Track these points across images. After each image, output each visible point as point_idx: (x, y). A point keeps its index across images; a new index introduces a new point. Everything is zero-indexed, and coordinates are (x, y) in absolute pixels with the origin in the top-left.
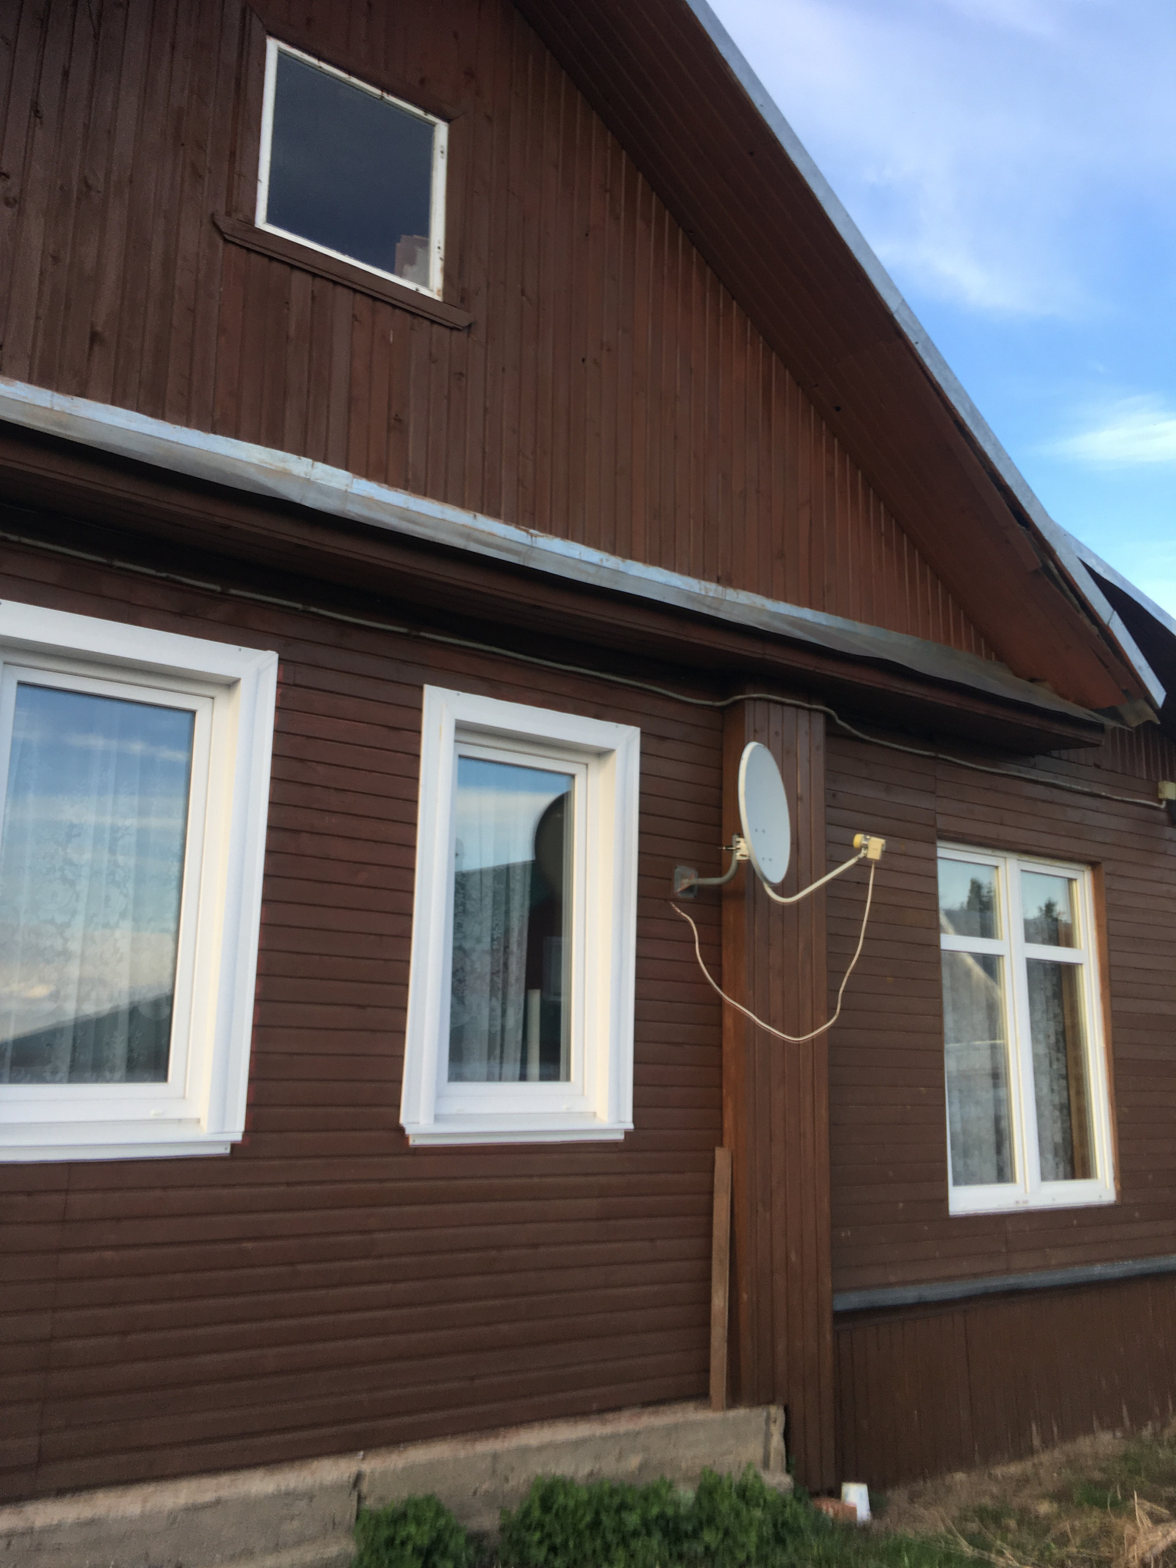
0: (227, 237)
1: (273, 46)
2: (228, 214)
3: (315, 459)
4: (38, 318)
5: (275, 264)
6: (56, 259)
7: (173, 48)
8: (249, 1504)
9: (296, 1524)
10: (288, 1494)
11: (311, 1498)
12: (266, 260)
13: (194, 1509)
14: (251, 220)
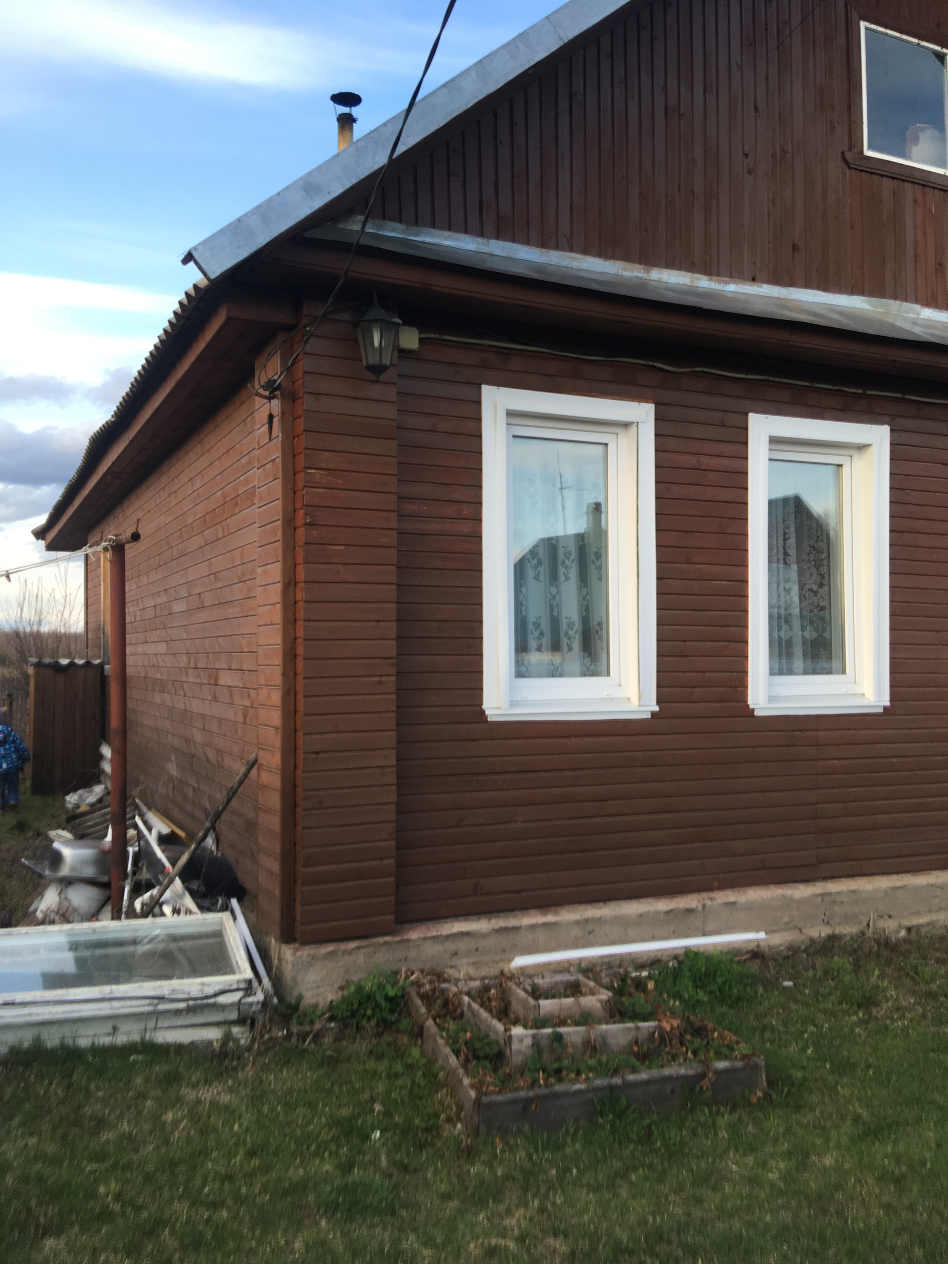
0: (851, 166)
1: (863, 24)
2: (850, 150)
3: (902, 301)
4: (769, 242)
5: (873, 176)
6: (773, 202)
7: (814, 43)
8: (917, 889)
9: (937, 900)
10: (932, 885)
11: (942, 888)
12: (869, 175)
13: (894, 889)
14: (862, 152)
